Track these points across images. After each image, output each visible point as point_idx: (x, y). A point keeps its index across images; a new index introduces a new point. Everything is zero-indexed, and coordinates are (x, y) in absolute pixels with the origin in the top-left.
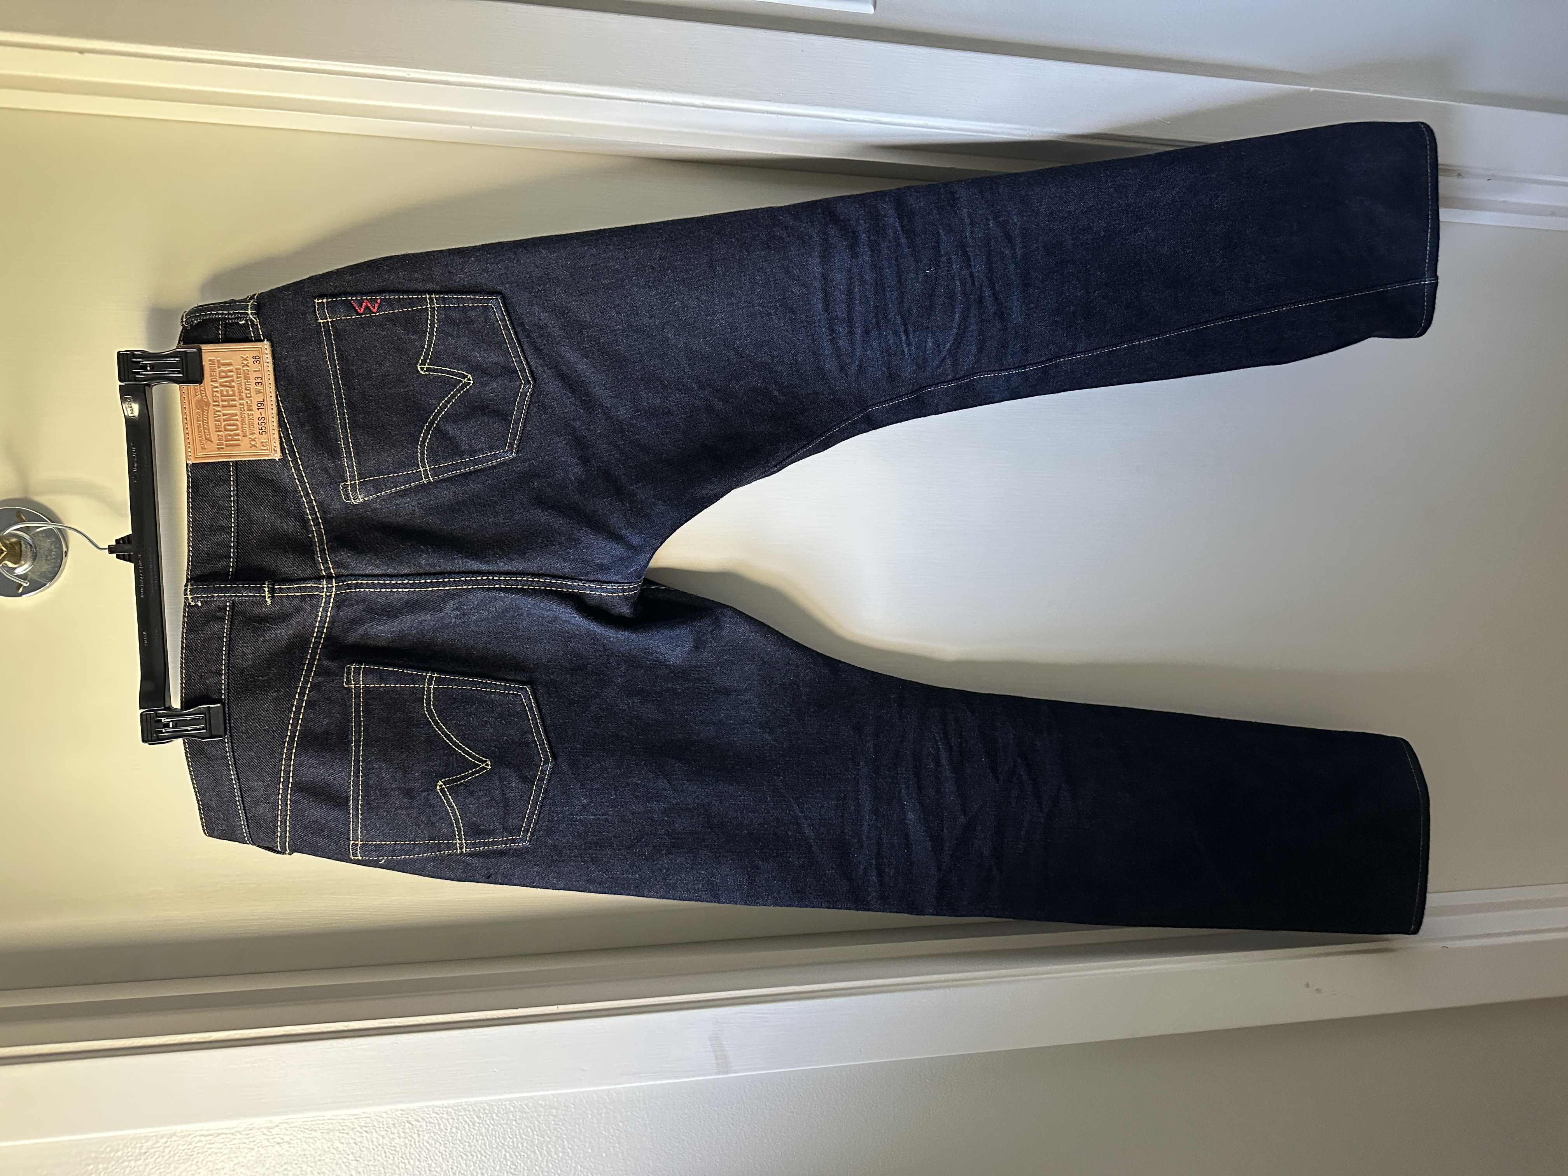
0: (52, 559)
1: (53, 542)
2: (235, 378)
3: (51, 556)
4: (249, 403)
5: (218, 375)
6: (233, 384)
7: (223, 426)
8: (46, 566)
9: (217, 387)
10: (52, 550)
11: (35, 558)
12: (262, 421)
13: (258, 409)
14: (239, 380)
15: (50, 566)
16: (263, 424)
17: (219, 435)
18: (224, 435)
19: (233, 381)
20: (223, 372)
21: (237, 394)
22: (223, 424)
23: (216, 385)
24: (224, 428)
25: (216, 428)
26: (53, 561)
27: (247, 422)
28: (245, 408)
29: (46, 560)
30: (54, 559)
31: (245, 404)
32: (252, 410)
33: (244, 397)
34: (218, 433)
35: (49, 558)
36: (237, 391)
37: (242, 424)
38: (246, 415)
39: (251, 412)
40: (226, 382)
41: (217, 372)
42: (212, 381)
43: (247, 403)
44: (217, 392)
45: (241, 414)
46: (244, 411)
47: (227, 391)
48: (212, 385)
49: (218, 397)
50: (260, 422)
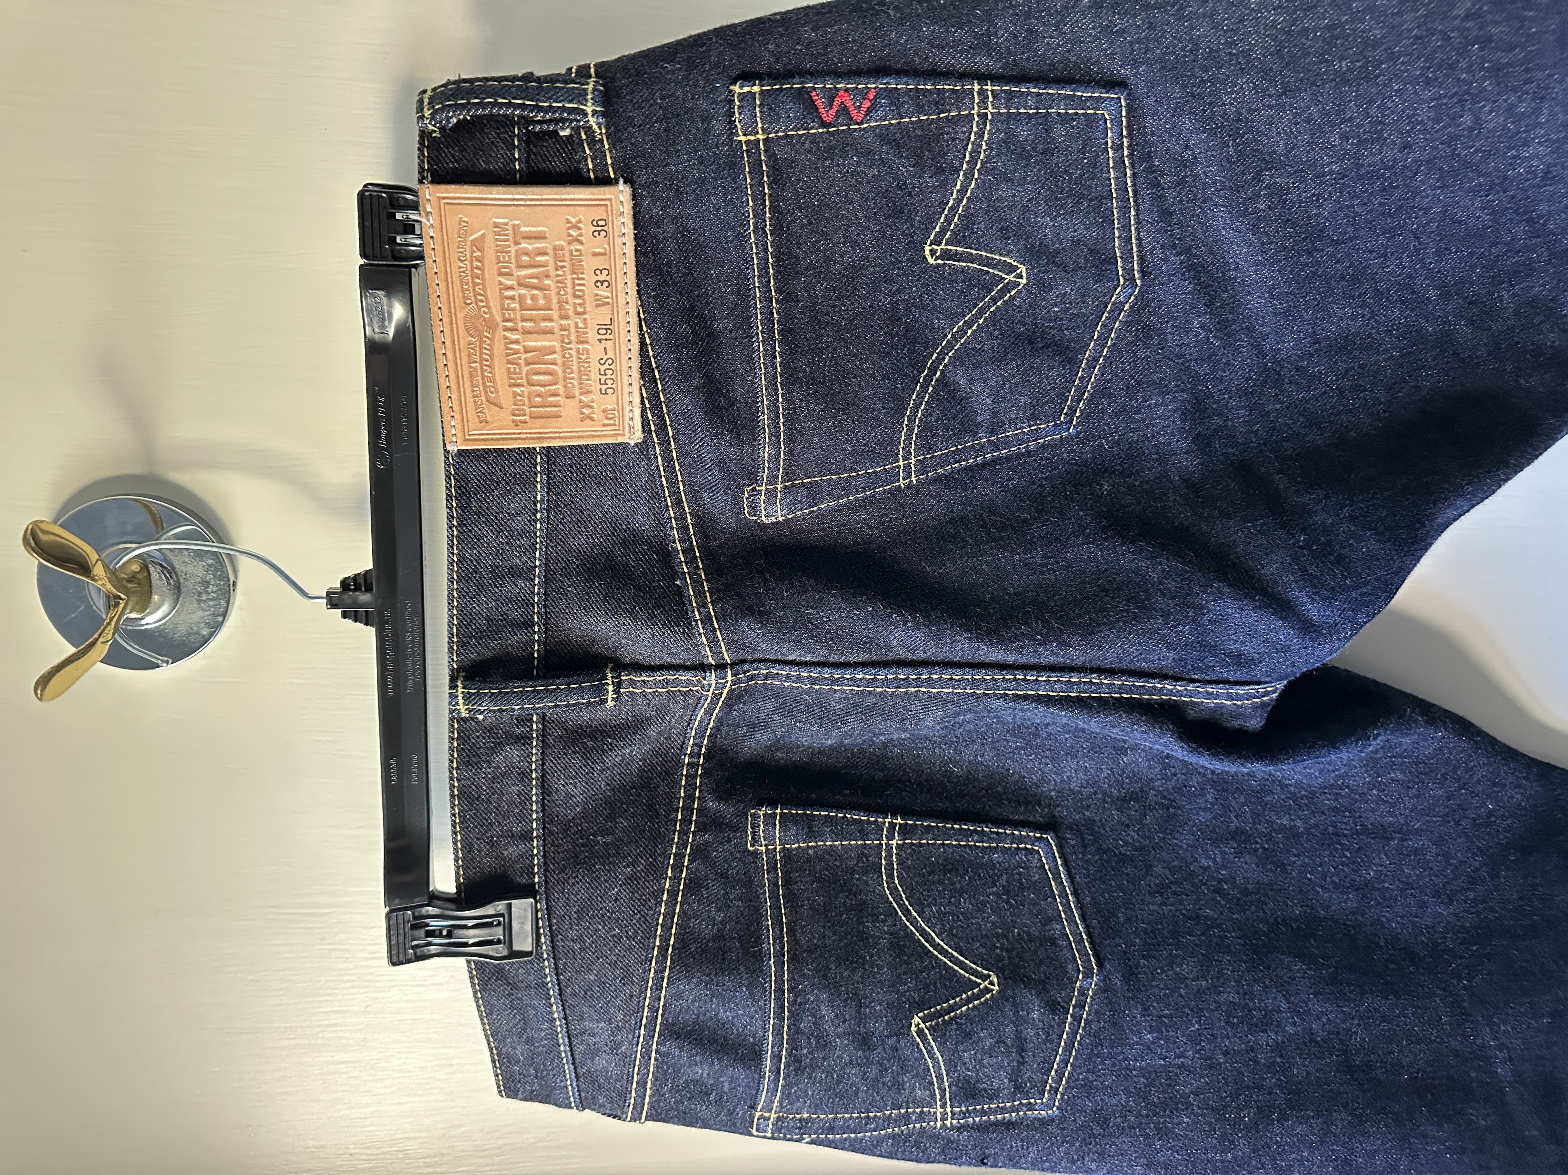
0: (211, 600)
1: (210, 566)
2: (551, 269)
3: (207, 593)
4: (581, 325)
5: (513, 261)
6: (547, 282)
7: (524, 373)
8: (200, 613)
9: (511, 288)
10: (208, 583)
11: (178, 599)
12: (607, 366)
13: (600, 340)
14: (560, 272)
15: (208, 613)
16: (609, 372)
17: (515, 394)
18: (526, 394)
19: (548, 276)
20: (527, 254)
21: (555, 306)
22: (525, 369)
23: (509, 283)
24: (528, 380)
25: (511, 378)
26: (211, 603)
27: (575, 368)
28: (573, 338)
29: (199, 602)
30: (213, 599)
31: (573, 330)
32: (587, 343)
33: (571, 313)
34: (515, 389)
35: (204, 597)
36: (555, 299)
37: (564, 372)
38: (573, 353)
39: (586, 346)
40: (532, 277)
41: (513, 254)
42: (501, 274)
43: (577, 327)
44: (512, 298)
45: (564, 349)
46: (569, 343)
47: (534, 298)
48: (501, 283)
49: (514, 309)
50: (603, 368)
